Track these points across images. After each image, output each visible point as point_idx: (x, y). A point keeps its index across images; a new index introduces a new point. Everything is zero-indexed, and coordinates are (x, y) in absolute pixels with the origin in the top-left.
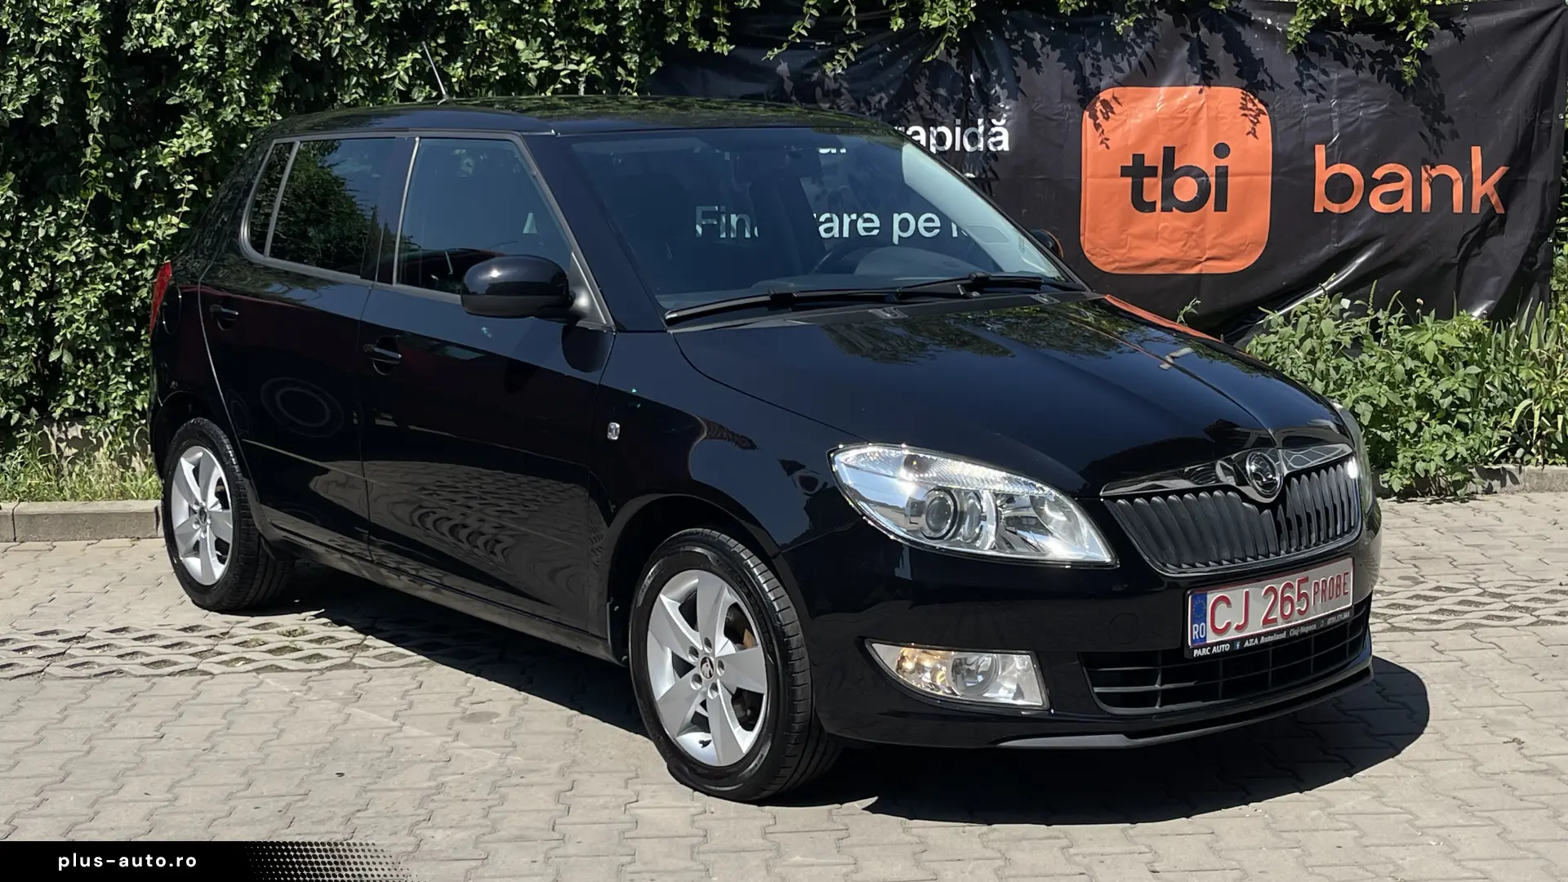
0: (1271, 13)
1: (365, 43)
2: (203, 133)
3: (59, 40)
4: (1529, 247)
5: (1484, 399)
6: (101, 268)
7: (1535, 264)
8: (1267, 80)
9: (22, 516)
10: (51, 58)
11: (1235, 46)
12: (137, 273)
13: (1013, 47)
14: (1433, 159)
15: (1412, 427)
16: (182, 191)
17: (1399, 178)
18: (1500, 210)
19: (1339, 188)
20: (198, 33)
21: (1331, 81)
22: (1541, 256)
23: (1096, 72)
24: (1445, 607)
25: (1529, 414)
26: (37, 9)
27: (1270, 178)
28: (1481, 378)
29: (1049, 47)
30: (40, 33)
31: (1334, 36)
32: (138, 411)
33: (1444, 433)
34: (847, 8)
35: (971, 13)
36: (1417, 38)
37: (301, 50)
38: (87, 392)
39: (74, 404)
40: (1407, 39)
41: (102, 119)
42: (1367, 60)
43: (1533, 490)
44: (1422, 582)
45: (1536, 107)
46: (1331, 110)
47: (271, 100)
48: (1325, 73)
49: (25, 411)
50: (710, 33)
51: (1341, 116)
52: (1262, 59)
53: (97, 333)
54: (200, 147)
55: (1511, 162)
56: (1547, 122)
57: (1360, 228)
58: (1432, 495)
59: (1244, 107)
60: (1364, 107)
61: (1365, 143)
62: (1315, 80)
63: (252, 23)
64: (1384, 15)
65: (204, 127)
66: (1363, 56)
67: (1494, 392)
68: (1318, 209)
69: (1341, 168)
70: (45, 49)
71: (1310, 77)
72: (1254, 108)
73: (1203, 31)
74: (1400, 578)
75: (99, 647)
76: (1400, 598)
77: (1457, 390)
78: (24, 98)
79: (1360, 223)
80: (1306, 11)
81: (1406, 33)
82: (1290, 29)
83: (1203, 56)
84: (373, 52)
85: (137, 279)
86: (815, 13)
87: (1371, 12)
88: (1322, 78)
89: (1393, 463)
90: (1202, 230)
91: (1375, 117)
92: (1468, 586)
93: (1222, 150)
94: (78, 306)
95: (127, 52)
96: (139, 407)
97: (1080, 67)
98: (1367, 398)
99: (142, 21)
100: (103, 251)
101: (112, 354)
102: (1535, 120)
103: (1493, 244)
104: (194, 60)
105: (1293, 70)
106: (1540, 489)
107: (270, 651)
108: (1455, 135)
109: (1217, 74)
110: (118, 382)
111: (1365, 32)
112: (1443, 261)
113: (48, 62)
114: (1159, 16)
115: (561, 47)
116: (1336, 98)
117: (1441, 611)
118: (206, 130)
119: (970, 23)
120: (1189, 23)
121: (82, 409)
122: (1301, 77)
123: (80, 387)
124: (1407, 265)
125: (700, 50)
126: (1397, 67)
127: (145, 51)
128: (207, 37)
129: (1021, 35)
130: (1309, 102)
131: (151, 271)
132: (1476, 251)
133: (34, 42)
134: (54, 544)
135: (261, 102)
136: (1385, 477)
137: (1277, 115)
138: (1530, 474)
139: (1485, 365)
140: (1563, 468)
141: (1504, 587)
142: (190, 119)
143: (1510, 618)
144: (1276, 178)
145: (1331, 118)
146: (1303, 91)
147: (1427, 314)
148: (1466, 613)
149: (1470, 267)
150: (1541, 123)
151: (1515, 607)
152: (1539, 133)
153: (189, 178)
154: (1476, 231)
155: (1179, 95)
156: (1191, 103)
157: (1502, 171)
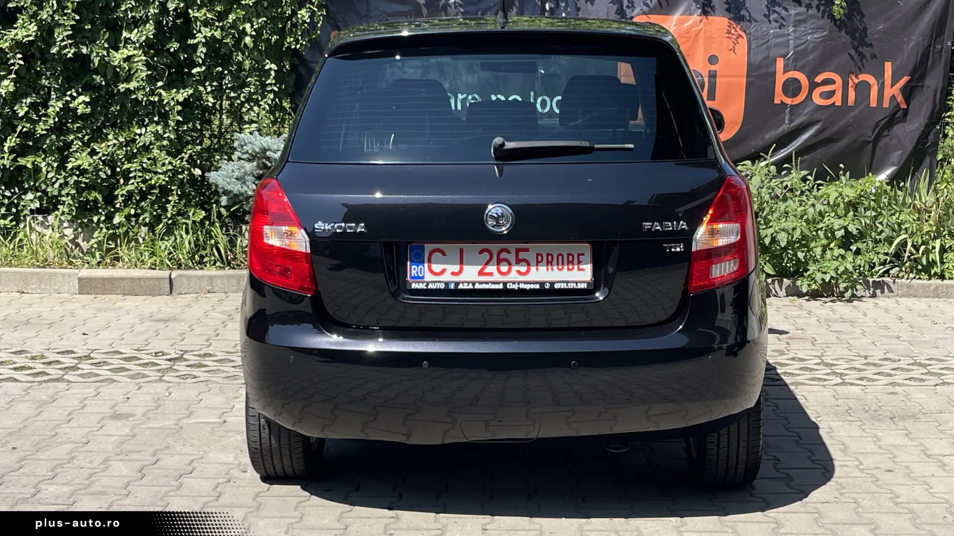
2: (31, 27)
4: (923, 131)
5: (873, 233)
7: (927, 143)
8: (746, 14)
14: (857, 71)
15: (819, 251)
16: (13, 64)
17: (834, 82)
18: (904, 106)
19: (792, 88)
21: (790, 15)
22: (931, 138)
23: (630, 5)
25: (904, 244)
27: (745, 79)
28: (874, 218)
33: (840, 255)
43: (903, 296)
44: (786, 354)
45: (931, 37)
46: (789, 35)
47: (73, 6)
48: (786, 9)
51: (796, 38)
54: (28, 36)
55: (912, 74)
56: (939, 47)
57: (805, 115)
58: (834, 296)
59: (729, 32)
60: (812, 33)
61: (810, 57)
62: (778, 13)
65: (31, 23)
67: (880, 227)
68: (777, 101)
69: (793, 74)
71: (774, 11)
72: (736, 33)
74: (774, 351)
79: (805, 112)
89: (804, 274)
91: (818, 40)
92: (814, 358)
93: (713, 60)
102: (930, 45)
103: (898, 129)
105: (764, 7)
106: (908, 296)
108: (874, 56)
109: (714, 11)
112: (862, 139)
116: (793, 26)
118: (33, 24)
122: (769, 11)
124: (837, 141)
130: (775, 28)
132: (886, 133)
135: (67, 7)
136: (799, 283)
137: (752, 37)
138: (902, 285)
139: (879, 210)
140: (925, 282)
141: (837, 359)
142: (22, 17)
143: (825, 380)
144: (749, 79)
145: (789, 40)
146: (770, 21)
147: (844, 175)
148: (799, 375)
149: (881, 144)
150: (934, 47)
151: (834, 373)
152: (933, 54)
153: (19, 56)
154: (886, 120)
155: (687, 21)
156: (694, 27)
157: (905, 79)
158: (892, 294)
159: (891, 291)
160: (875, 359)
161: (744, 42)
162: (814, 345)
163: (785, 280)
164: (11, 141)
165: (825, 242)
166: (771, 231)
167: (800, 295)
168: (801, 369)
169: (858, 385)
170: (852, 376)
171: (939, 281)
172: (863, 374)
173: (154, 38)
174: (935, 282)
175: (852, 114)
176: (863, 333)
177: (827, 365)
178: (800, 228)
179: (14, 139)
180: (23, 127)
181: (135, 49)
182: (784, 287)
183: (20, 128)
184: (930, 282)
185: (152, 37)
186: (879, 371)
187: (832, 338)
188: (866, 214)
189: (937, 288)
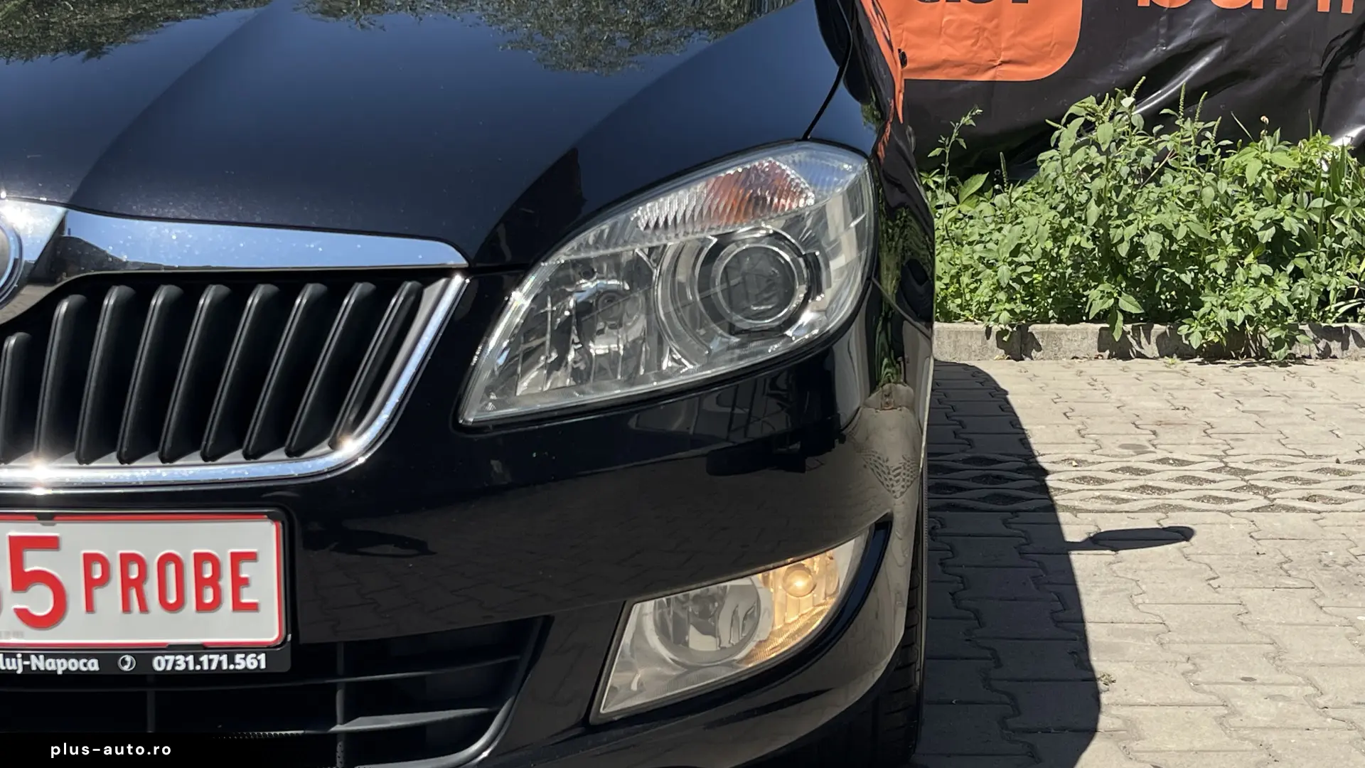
5: (1327, 238)
15: (1221, 267)
24: (1151, 483)
28: (1328, 212)
33: (1263, 275)
44: (1151, 452)
57: (1197, 26)
58: (1249, 356)
67: (1340, 228)
77: (1282, 219)
79: (1196, 21)
89: (1194, 312)
90: (997, 26)
92: (1206, 458)
98: (1160, 228)
112: (1302, 72)
124: (1256, 76)
132: (1347, 62)
136: (1183, 330)
139: (1337, 197)
141: (1258, 462)
143: (1231, 501)
147: (1271, 134)
148: (1174, 491)
149: (1339, 81)
151: (1250, 487)
154: (1348, 37)
160: (1338, 462)
162: (1208, 436)
163: (1156, 326)
165: (1233, 251)
166: (1131, 231)
167: (1186, 353)
168: (1178, 479)
169: (1305, 511)
170: (1290, 494)
172: (1314, 490)
175: (1285, 25)
176: (1311, 415)
177: (1236, 472)
178: (1187, 225)
182: (1153, 339)
186: (1348, 484)
187: (1248, 424)
188: (1312, 204)
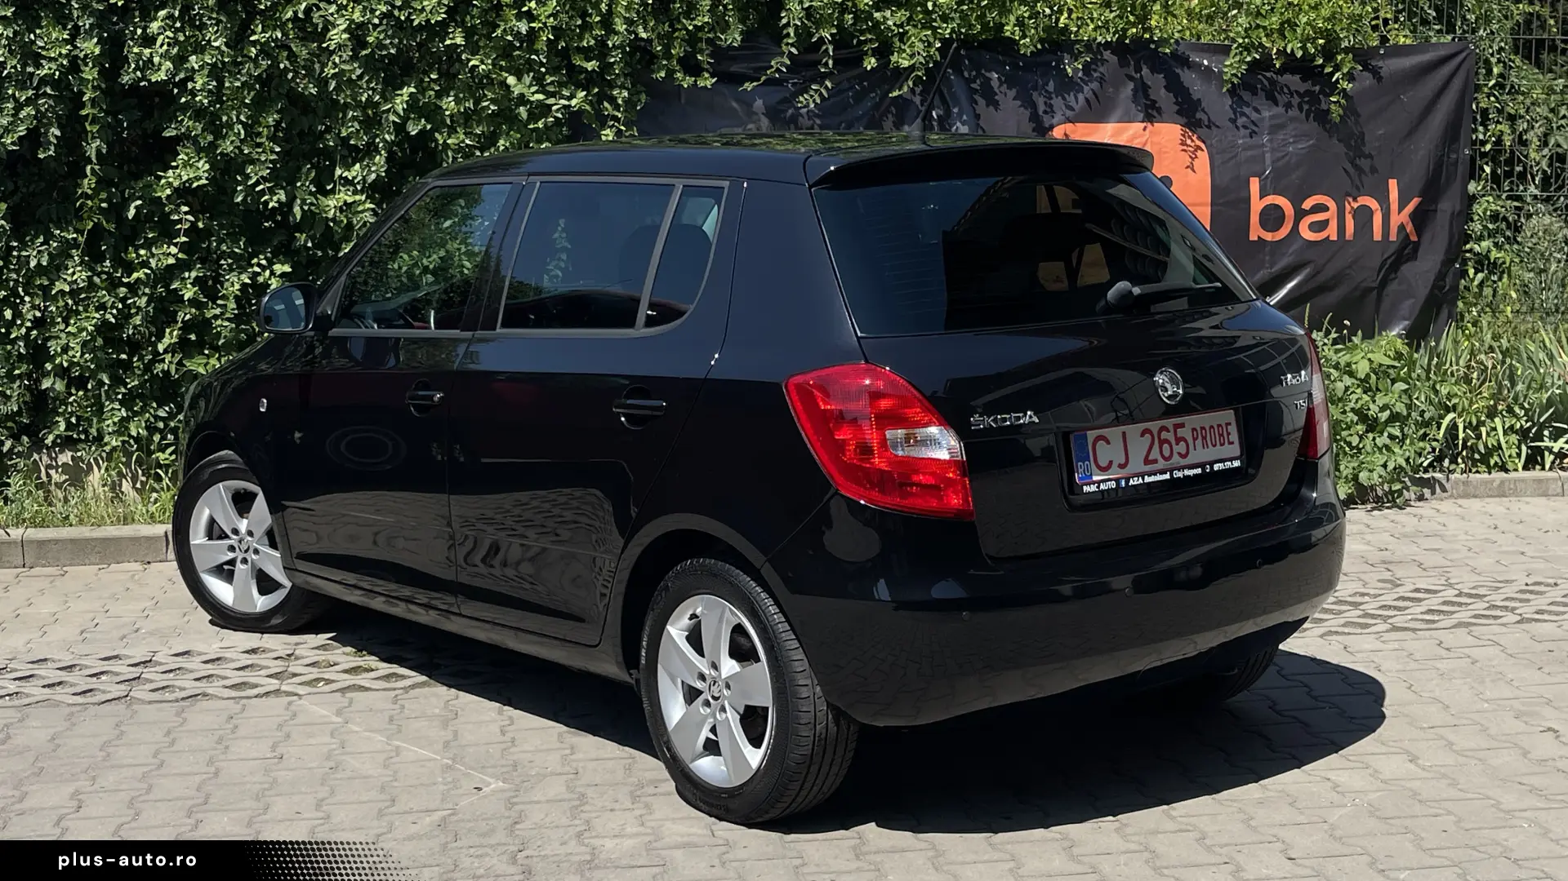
0: (1208, 55)
1: (360, 77)
2: (200, 165)
3: (57, 73)
4: (1440, 271)
6: (94, 297)
7: (1445, 287)
8: (1205, 118)
9: (31, 542)
10: (49, 91)
11: (1176, 87)
12: (129, 301)
13: (973, 85)
14: (1355, 192)
16: (180, 221)
17: (1324, 208)
18: (1414, 238)
19: (1273, 217)
20: (196, 67)
21: (1263, 118)
22: (1449, 280)
23: (1048, 110)
24: (1433, 608)
25: (1453, 427)
26: (33, 42)
27: (1210, 208)
28: (1409, 394)
29: (1005, 85)
30: (38, 66)
31: (1264, 76)
32: (133, 437)
34: (824, 47)
35: (937, 53)
36: (1342, 79)
37: (297, 84)
38: (79, 418)
39: (65, 431)
40: (1334, 79)
41: (98, 151)
42: (1296, 100)
43: (1460, 497)
44: (1401, 585)
45: (1445, 142)
46: (1263, 145)
47: (270, 131)
48: (1257, 111)
49: (16, 438)
50: (695, 70)
51: (1273, 150)
52: (1199, 100)
53: (92, 361)
54: (198, 178)
55: (1423, 194)
56: (1454, 156)
57: (1291, 255)
58: (1373, 502)
59: (1183, 143)
60: (1294, 142)
61: (1295, 176)
62: (1248, 117)
63: (250, 58)
64: (1313, 58)
65: (200, 159)
66: (1292, 96)
67: (1420, 405)
68: (1253, 237)
69: (1274, 199)
70: (43, 81)
71: (1243, 114)
73: (1145, 71)
74: (1379, 581)
75: (171, 671)
76: (1388, 599)
77: (1394, 405)
78: (22, 130)
79: (1290, 251)
80: (1241, 53)
81: (1332, 74)
82: (1226, 70)
83: (1147, 96)
84: (368, 86)
85: (129, 307)
86: (794, 50)
87: (1299, 54)
88: (1254, 116)
91: (1303, 151)
92: (1443, 588)
94: (73, 334)
95: (124, 85)
96: (134, 433)
97: (1034, 106)
99: (140, 55)
100: (96, 279)
101: (107, 382)
102: (1443, 155)
103: (1407, 269)
104: (193, 93)
105: (1227, 107)
106: (1466, 496)
107: (345, 671)
108: (1374, 170)
109: (1160, 114)
110: (113, 409)
111: (1292, 73)
112: (1364, 285)
113: (45, 94)
114: (1105, 57)
115: (552, 83)
116: (1268, 134)
117: (1430, 611)
118: (202, 162)
119: (935, 62)
120: (1132, 63)
121: (75, 436)
122: (1235, 113)
123: (71, 414)
124: (1332, 289)
125: (686, 86)
126: (1324, 106)
127: (142, 84)
128: (206, 72)
129: (979, 74)
130: (1244, 137)
131: (145, 299)
132: (1393, 276)
133: (32, 75)
134: (65, 569)
135: (259, 134)
137: (1214, 151)
138: (1457, 482)
139: (1410, 381)
140: (1486, 475)
141: (1476, 588)
142: (187, 151)
143: (1496, 617)
144: (1215, 208)
145: (1264, 153)
146: (1237, 127)
147: (1355, 335)
149: (1388, 291)
150: (1449, 158)
151: (1496, 607)
152: (1447, 166)
153: (185, 209)
154: (1393, 258)
155: (1126, 129)
156: (1136, 138)
157: (1415, 201)
158: (1445, 494)
159: (1444, 490)
160: (1527, 585)
161: (1203, 157)
162: (1425, 570)
164: (170, 337)
165: (1360, 427)
168: (1443, 604)
169: (1546, 621)
170: (1524, 609)
171: (1503, 474)
172: (1534, 606)
173: (386, 176)
174: (1497, 475)
175: (1351, 251)
176: (1471, 550)
177: (1472, 596)
179: (175, 333)
180: (186, 314)
181: (355, 193)
183: (181, 315)
184: (1492, 476)
185: (383, 174)
186: (1549, 600)
187: (1438, 559)
188: (1394, 387)
189: (1502, 482)
